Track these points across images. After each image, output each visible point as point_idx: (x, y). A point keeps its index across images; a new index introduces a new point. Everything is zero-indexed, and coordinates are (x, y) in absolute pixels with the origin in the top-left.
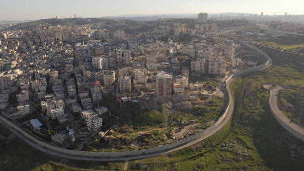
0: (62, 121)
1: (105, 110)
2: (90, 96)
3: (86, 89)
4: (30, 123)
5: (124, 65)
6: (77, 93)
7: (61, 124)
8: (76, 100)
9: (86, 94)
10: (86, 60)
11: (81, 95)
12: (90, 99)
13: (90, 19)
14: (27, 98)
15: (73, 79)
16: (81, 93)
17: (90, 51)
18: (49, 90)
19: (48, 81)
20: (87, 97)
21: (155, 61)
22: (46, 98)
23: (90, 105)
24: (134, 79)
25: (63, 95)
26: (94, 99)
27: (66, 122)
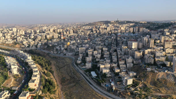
0: (108, 75)
1: (135, 74)
2: (125, 63)
3: (123, 59)
4: (90, 73)
5: (149, 48)
6: (118, 61)
7: (108, 77)
8: (117, 65)
9: (123, 62)
10: (124, 43)
11: (120, 63)
12: (125, 65)
13: (126, 21)
14: (91, 60)
15: (116, 52)
16: (121, 61)
17: (126, 38)
18: (102, 57)
19: (102, 52)
20: (124, 64)
21: (171, 47)
22: (101, 61)
23: (125, 69)
24: (156, 57)
25: (110, 61)
26: (128, 66)
27: (110, 77)
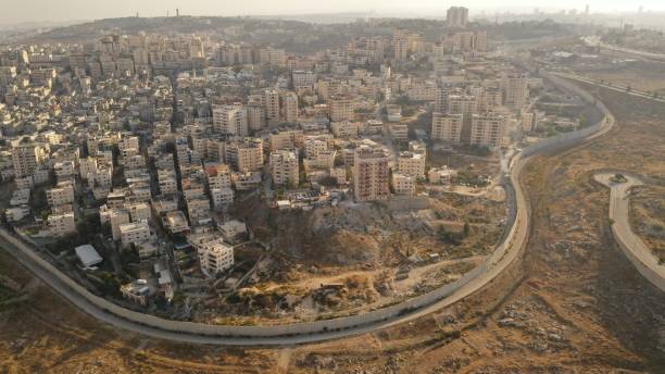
0: (147, 249)
1: (242, 227)
2: (208, 194)
3: (198, 180)
4: (74, 252)
5: (284, 127)
6: (179, 187)
7: (144, 258)
8: (176, 205)
9: (200, 191)
10: (200, 113)
11: (188, 194)
12: (208, 201)
13: (209, 18)
14: (71, 198)
15: (171, 155)
16: (189, 188)
17: (208, 91)
18: (119, 180)
19: (115, 160)
20: (201, 198)
21: (351, 116)
22: (112, 199)
23: (206, 217)
24: (305, 157)
25: (149, 191)
26: (216, 203)
27: (153, 255)
